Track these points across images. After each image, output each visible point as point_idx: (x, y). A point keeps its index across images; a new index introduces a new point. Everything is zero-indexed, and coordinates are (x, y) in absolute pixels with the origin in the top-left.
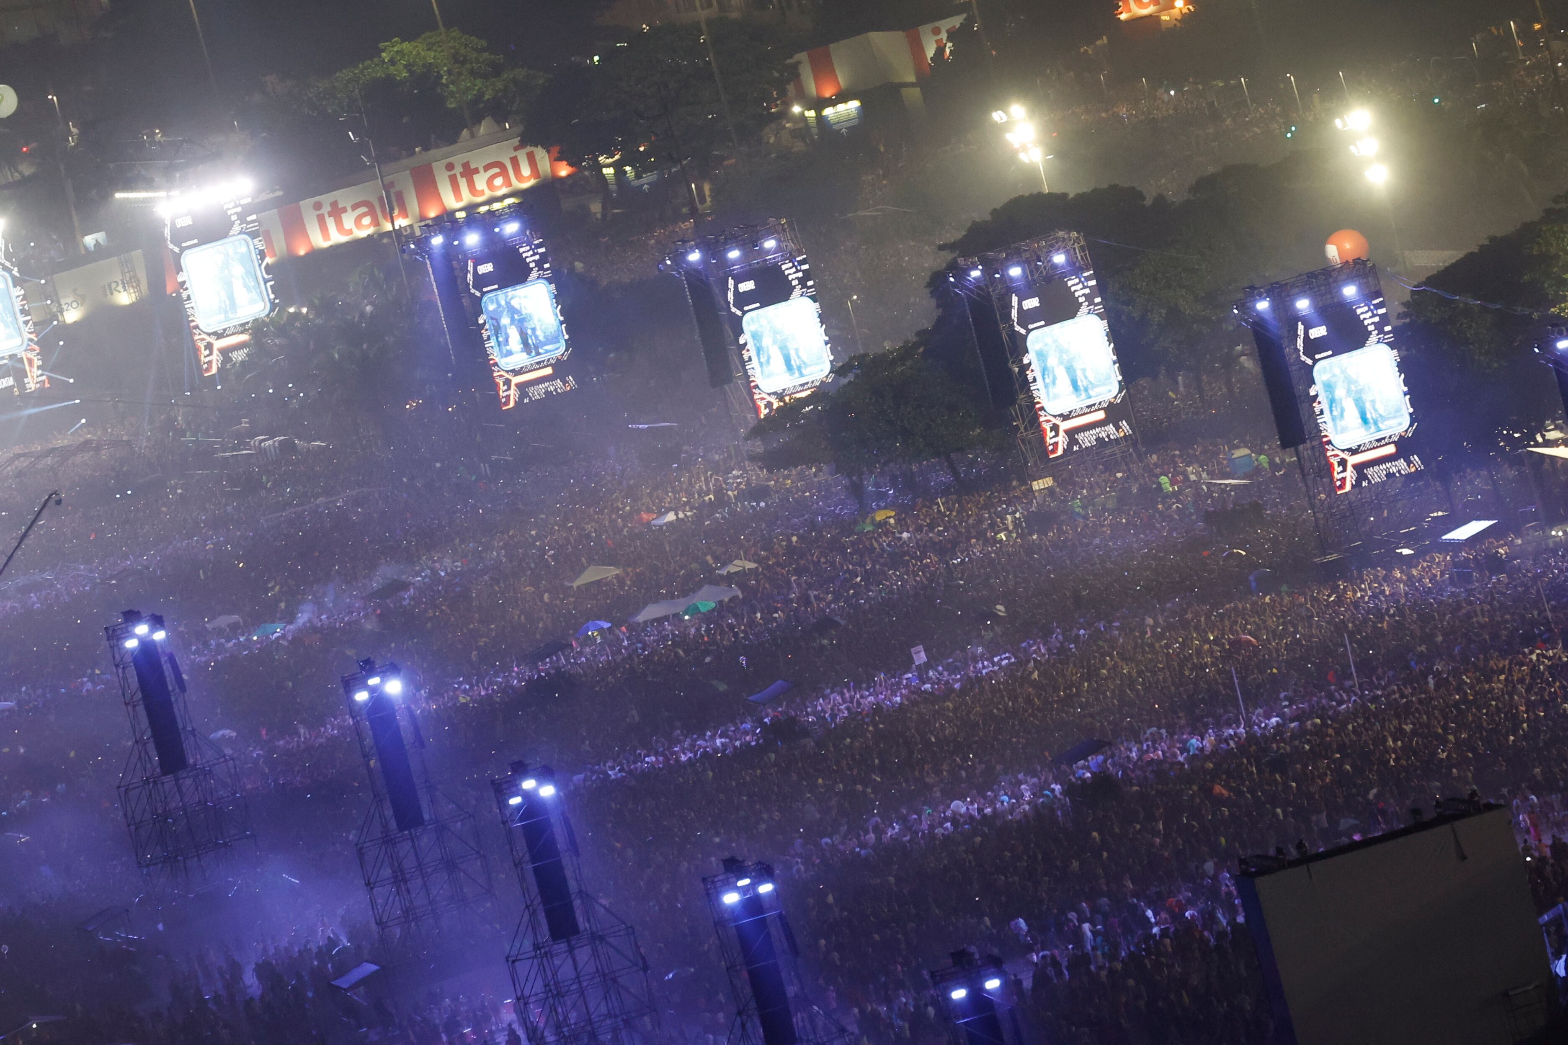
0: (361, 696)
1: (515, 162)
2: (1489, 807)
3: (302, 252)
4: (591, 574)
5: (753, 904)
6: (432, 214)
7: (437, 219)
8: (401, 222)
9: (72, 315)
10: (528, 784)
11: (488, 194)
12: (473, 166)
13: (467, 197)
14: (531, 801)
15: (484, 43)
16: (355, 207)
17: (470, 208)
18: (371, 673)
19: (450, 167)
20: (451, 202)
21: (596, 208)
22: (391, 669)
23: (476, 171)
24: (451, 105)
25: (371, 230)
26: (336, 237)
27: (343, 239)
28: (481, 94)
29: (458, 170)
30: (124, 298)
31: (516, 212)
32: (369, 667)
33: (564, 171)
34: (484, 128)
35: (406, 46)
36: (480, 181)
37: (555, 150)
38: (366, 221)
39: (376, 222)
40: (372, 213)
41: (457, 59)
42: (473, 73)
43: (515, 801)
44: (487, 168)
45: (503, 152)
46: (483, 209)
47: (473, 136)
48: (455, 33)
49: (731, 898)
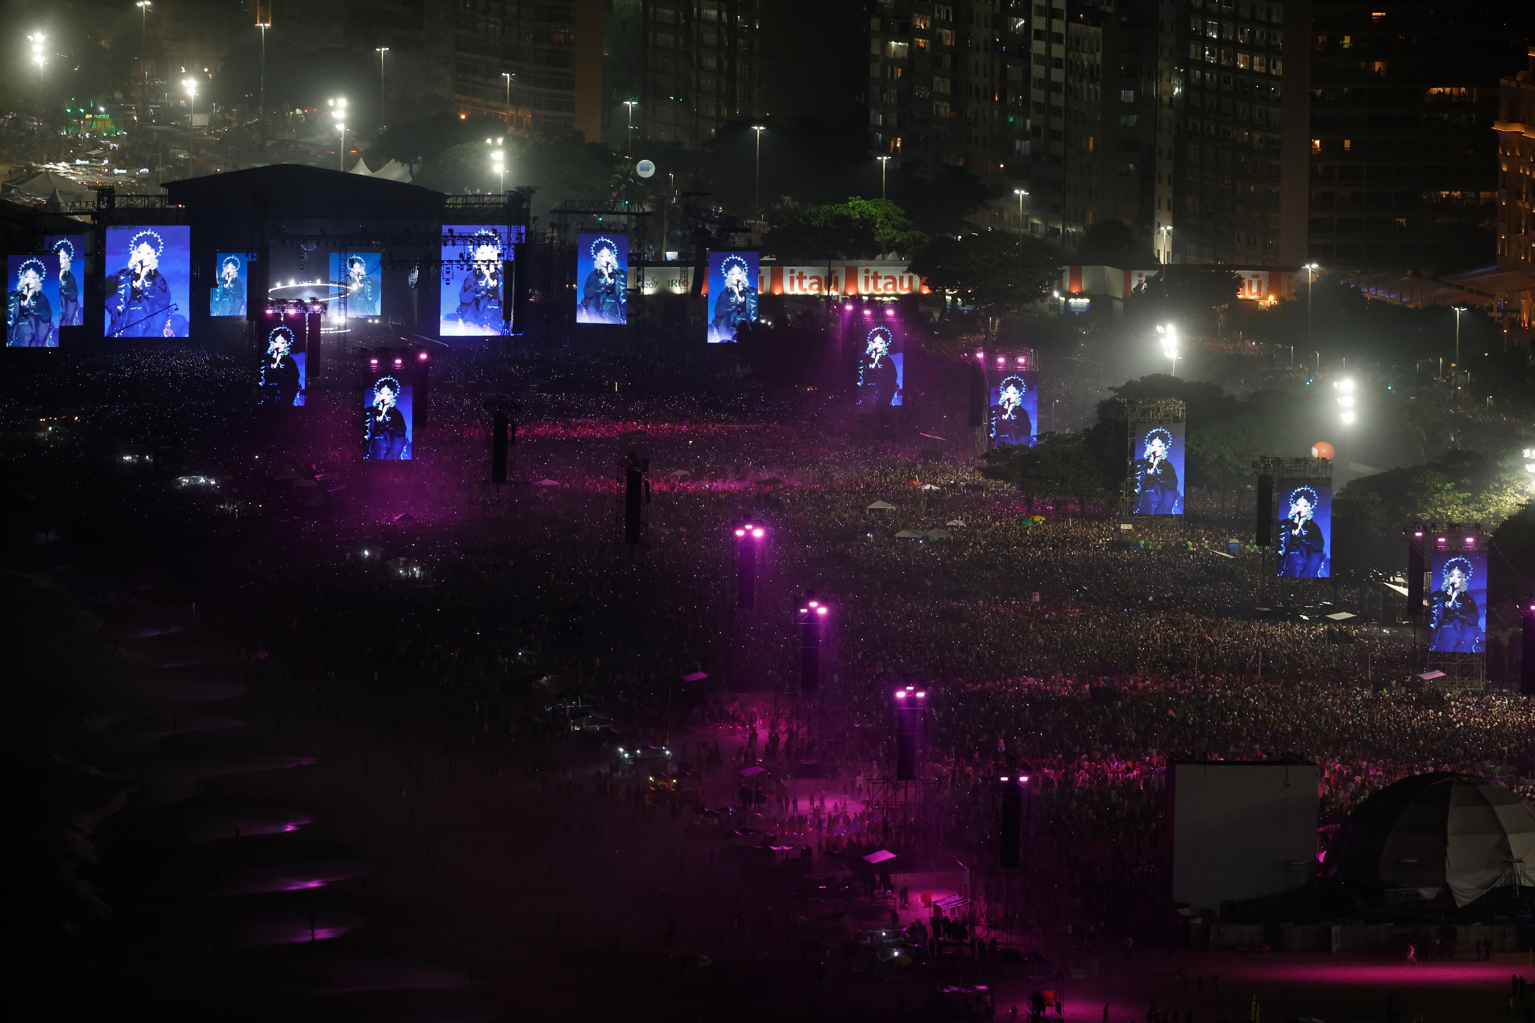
0: (740, 533)
1: (901, 279)
2: (1309, 763)
3: (777, 293)
4: (878, 505)
5: (911, 699)
6: (851, 293)
7: (853, 297)
8: (833, 293)
9: (648, 291)
10: (813, 604)
11: (883, 291)
12: (879, 275)
13: (871, 290)
14: (812, 612)
15: (903, 212)
16: (811, 278)
17: (871, 296)
18: (749, 522)
19: (867, 271)
20: (862, 290)
21: (937, 315)
22: (758, 524)
23: (880, 278)
24: (877, 239)
25: (816, 292)
26: (797, 291)
27: (801, 293)
28: (894, 238)
29: (871, 274)
30: (678, 290)
31: (894, 305)
32: (748, 519)
33: (926, 291)
34: (891, 256)
35: (863, 201)
36: (881, 284)
37: (925, 278)
38: (815, 287)
39: (820, 289)
40: (819, 283)
41: (887, 216)
42: (894, 227)
43: (804, 611)
44: (886, 278)
45: (897, 273)
46: (877, 299)
47: (884, 259)
48: (891, 203)
49: (901, 695)
